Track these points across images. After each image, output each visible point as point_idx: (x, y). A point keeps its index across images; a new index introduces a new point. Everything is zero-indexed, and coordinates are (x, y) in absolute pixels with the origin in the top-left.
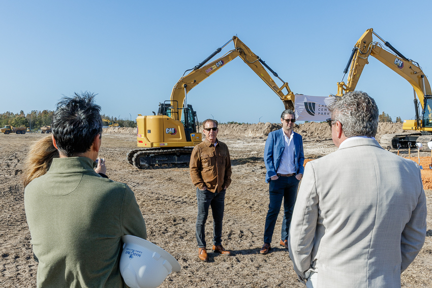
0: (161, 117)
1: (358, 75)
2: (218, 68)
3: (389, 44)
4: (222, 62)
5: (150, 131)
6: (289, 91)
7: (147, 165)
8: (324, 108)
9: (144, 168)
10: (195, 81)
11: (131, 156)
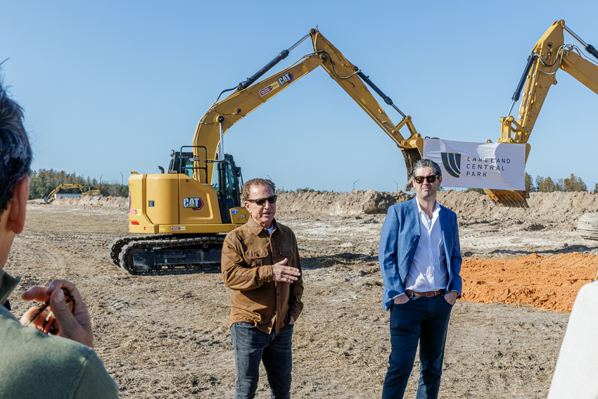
0: (175, 176)
1: (538, 105)
2: (282, 87)
3: (593, 49)
4: (290, 75)
5: (153, 204)
6: (412, 131)
7: (146, 267)
8: (477, 163)
9: (140, 274)
10: (239, 111)
11: (117, 249)
